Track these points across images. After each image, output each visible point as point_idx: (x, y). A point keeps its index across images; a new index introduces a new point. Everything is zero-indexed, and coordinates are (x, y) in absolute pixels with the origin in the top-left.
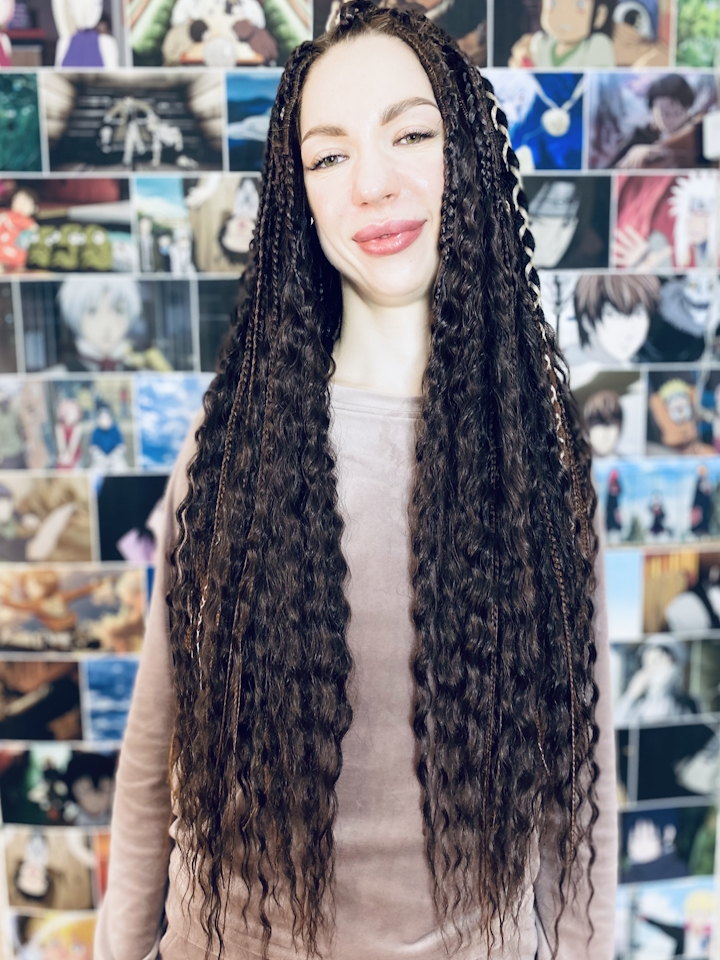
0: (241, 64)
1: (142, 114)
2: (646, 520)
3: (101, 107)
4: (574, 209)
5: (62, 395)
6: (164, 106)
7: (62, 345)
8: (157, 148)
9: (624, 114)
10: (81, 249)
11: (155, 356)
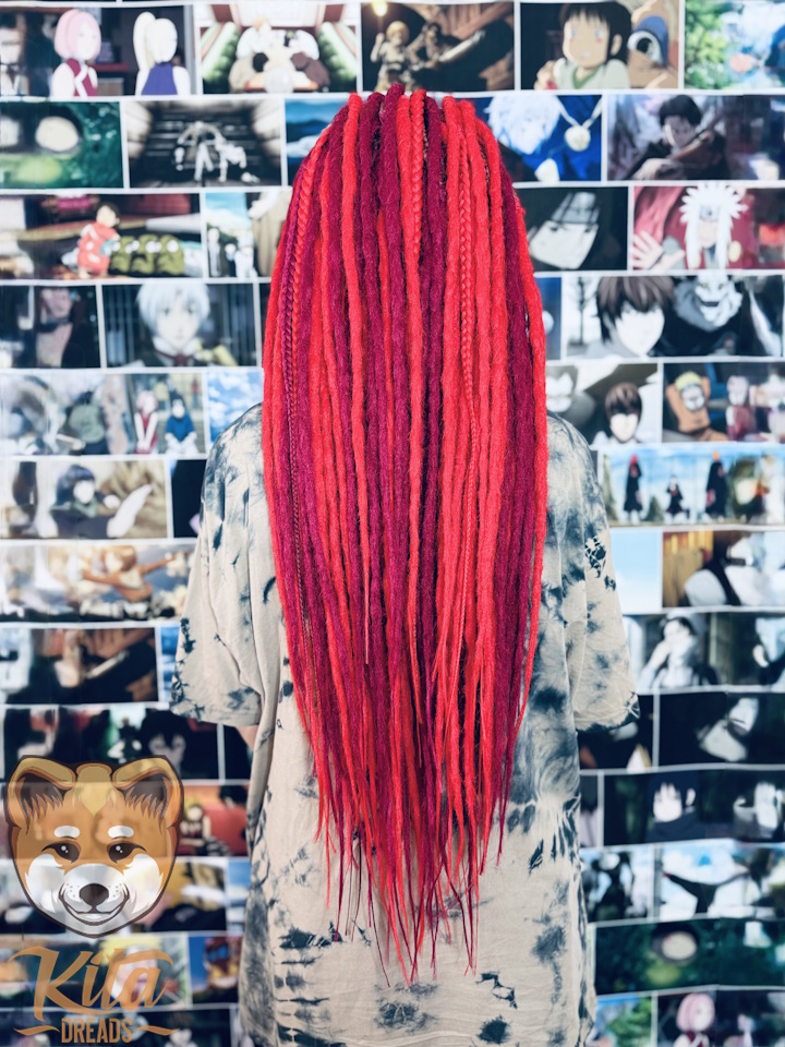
0: (297, 91)
1: (210, 136)
2: (664, 501)
3: (175, 131)
4: (594, 218)
5: (140, 387)
6: (230, 128)
7: (140, 343)
8: (223, 166)
9: (639, 131)
10: (157, 256)
11: (222, 352)
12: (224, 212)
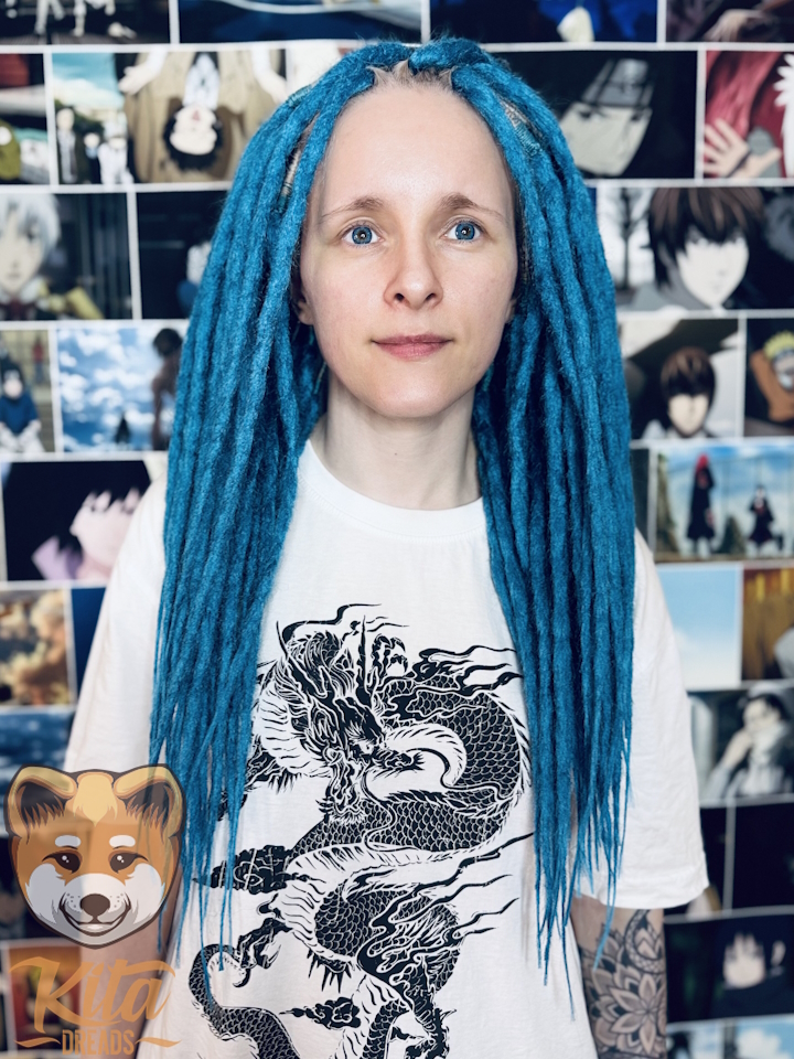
2: (747, 523)
4: (646, 99)
11: (79, 298)
12: (81, 84)
